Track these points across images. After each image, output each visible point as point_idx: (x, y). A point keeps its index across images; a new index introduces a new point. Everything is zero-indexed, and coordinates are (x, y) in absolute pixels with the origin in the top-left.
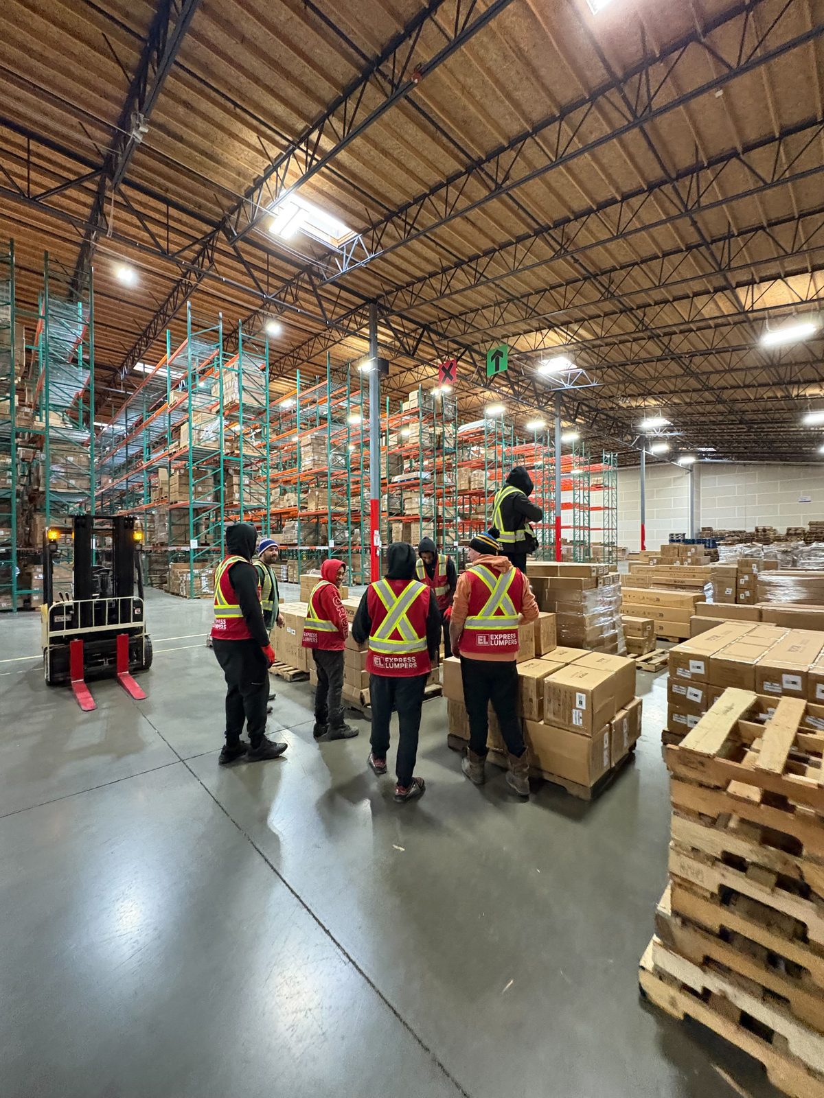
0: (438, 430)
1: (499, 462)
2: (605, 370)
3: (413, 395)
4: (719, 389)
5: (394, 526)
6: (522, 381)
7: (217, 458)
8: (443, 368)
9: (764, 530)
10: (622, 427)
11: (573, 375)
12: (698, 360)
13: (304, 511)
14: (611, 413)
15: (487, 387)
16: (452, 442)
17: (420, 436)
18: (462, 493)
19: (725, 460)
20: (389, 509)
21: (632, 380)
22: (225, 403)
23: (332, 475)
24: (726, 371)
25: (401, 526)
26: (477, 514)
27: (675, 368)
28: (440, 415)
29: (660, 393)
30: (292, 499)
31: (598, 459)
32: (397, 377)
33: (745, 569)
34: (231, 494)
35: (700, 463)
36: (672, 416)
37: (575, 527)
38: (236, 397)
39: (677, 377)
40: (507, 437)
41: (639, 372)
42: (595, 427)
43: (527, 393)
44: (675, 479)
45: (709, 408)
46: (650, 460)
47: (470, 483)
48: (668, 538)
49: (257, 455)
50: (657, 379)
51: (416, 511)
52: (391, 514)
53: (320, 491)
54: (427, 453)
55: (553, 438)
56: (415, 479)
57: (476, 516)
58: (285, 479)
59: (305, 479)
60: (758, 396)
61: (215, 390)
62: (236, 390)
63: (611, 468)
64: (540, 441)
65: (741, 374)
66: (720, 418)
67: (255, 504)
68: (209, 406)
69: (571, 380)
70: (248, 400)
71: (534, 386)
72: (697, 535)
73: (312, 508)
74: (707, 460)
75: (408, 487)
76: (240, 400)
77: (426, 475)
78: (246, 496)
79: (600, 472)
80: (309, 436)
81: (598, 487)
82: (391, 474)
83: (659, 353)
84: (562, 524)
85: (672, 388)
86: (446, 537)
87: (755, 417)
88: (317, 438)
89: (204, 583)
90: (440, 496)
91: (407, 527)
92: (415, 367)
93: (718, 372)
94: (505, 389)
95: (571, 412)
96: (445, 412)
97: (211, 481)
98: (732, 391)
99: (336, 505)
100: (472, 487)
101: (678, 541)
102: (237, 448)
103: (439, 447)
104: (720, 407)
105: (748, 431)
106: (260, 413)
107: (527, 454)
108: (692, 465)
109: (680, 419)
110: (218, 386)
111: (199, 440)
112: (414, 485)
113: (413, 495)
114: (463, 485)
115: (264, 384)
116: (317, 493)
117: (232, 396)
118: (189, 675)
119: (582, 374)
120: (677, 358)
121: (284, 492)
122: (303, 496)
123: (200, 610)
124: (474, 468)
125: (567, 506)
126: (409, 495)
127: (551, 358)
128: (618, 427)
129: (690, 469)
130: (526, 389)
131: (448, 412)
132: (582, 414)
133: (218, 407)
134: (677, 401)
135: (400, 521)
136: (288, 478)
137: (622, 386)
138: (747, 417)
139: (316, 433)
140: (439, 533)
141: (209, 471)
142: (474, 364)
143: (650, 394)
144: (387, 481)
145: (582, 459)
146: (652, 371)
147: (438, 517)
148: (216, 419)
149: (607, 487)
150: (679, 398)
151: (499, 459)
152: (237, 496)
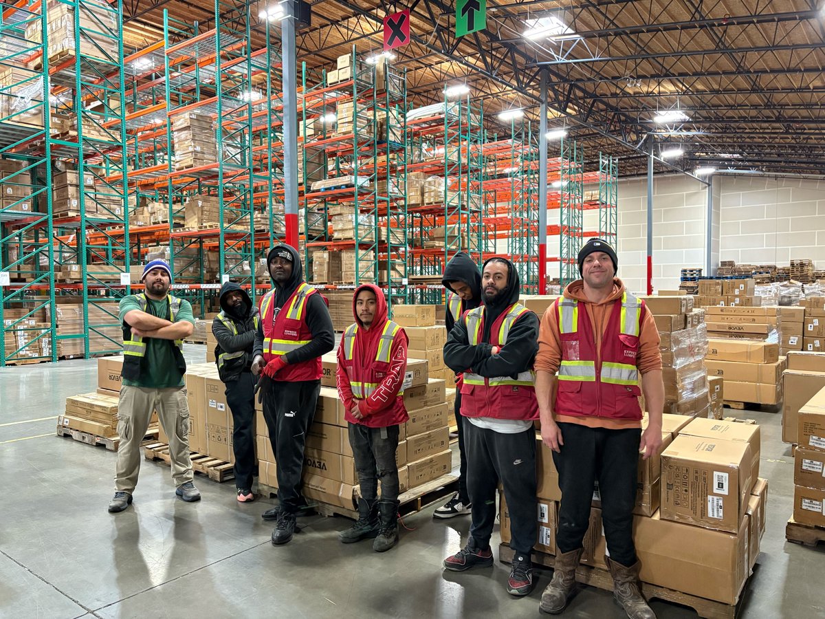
0: (380, 115)
1: (464, 166)
2: (610, 38)
3: (343, 61)
4: (755, 72)
5: (317, 255)
6: (496, 49)
7: (38, 143)
8: (391, 23)
9: (802, 265)
10: (625, 122)
11: (568, 44)
12: (734, 30)
13: (179, 231)
14: (613, 102)
15: (449, 54)
16: (398, 133)
17: (353, 122)
18: (413, 209)
19: (753, 172)
20: (308, 229)
21: (646, 54)
22: (50, 54)
23: (225, 176)
24: (767, 48)
25: (326, 255)
26: (433, 239)
27: (704, 40)
28: (382, 92)
29: (680, 74)
30: (158, 212)
31: (592, 166)
32: (316, 34)
33: (815, 311)
34: (64, 200)
35: (721, 174)
36: (691, 107)
37: (562, 260)
38: (69, 45)
39: (706, 52)
40: (474, 130)
41: (657, 44)
42: (590, 120)
43: (502, 67)
44: (689, 196)
45: (741, 98)
46: (660, 169)
47: (423, 194)
48: (680, 275)
49: (106, 139)
50: (678, 55)
51: (350, 234)
52: (310, 238)
53: (205, 201)
54: (364, 148)
55: (536, 133)
56: (347, 186)
57: (431, 243)
58: (144, 180)
59: (178, 182)
60: (803, 85)
61: (33, 32)
62: (70, 35)
63: (610, 178)
64: (518, 136)
65: (785, 54)
66: (753, 113)
67: (103, 217)
68: (24, 58)
69: (565, 51)
70: (87, 50)
71: (513, 58)
72: (715, 271)
73: (192, 225)
74: (730, 170)
75: (335, 198)
76: (77, 50)
77: (363, 181)
78: (89, 204)
79: (594, 185)
80: (187, 115)
81: (592, 204)
82: (310, 178)
83: (686, 17)
84: (548, 256)
85: (698, 68)
86: (392, 273)
87: (796, 114)
88: (200, 118)
89: (22, 342)
90: (382, 213)
91: (335, 258)
92: (344, 19)
93: (758, 49)
94: (471, 60)
95: (561, 98)
96: (390, 89)
97: (28, 179)
98: (772, 76)
99: (230, 221)
100: (426, 201)
101: (693, 279)
102: (72, 127)
103: (382, 140)
104: (755, 98)
105: (787, 132)
106: (109, 72)
107: (500, 155)
108: (711, 177)
109: (702, 113)
110: (37, 26)
111: (9, 111)
112: (344, 196)
113: (346, 210)
114: (414, 198)
115: (114, 26)
116: (200, 203)
117: (62, 43)
118: (44, 480)
119: (580, 43)
120: (707, 25)
121: (143, 202)
122: (177, 207)
123: (16, 383)
124: (429, 173)
125: (553, 230)
126: (338, 209)
127: (540, 16)
128: (620, 121)
129: (708, 181)
130: (502, 62)
131: (394, 89)
132: (575, 101)
133: (38, 60)
134: (700, 87)
135: (324, 248)
136: (151, 180)
137: (631, 64)
138: (788, 113)
139: (198, 112)
140: (382, 266)
141: (25, 163)
142: (432, 21)
143: (667, 75)
144: (304, 188)
145: (573, 165)
146: (675, 44)
147: (381, 242)
148: (36, 78)
149: (604, 204)
150: (704, 84)
151: (464, 160)
152: (74, 203)
